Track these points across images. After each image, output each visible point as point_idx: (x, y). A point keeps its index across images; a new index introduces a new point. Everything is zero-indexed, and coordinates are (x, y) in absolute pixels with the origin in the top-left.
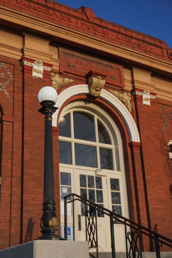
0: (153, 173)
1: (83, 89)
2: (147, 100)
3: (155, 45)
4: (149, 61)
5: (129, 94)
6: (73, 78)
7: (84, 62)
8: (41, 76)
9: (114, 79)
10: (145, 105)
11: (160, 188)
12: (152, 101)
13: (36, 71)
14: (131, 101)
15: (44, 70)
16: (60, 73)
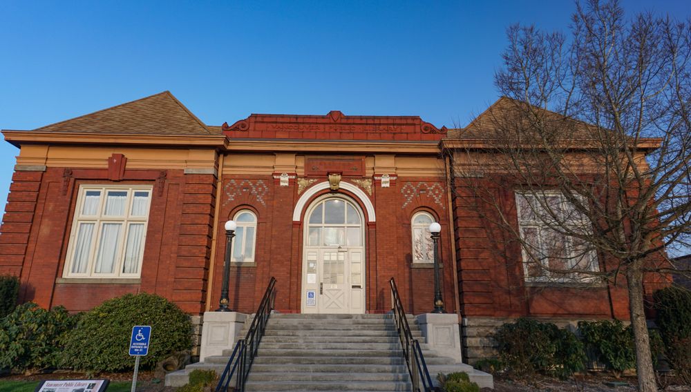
0: (385, 247)
1: (325, 185)
2: (386, 182)
3: (407, 124)
4: (386, 147)
5: (370, 180)
6: (317, 178)
7: (327, 162)
8: (287, 184)
9: (356, 169)
10: (384, 187)
11: (391, 259)
12: (392, 183)
13: (282, 181)
14: (371, 186)
15: (289, 179)
16: (305, 177)
